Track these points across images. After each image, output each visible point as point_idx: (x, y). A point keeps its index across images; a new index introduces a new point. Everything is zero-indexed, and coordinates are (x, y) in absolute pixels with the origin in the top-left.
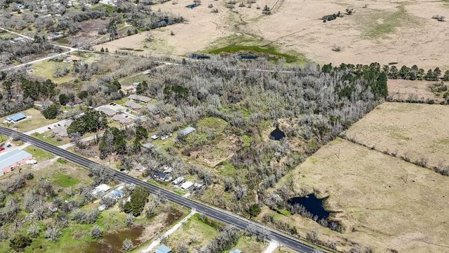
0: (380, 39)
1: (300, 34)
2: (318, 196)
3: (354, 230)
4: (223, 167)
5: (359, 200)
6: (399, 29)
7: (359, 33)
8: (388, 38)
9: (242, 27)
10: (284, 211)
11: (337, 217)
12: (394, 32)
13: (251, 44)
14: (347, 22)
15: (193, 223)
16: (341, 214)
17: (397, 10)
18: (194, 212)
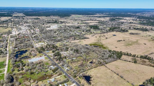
0: (128, 47)
1: (111, 43)
2: (91, 77)
3: (93, 85)
4: (76, 67)
5: (99, 79)
6: (133, 45)
7: (123, 45)
8: (130, 47)
9: (99, 41)
10: (81, 78)
11: (91, 82)
12: (132, 46)
13: (99, 44)
14: (122, 42)
15: (63, 76)
16: (93, 81)
17: (136, 41)
18: (64, 74)
